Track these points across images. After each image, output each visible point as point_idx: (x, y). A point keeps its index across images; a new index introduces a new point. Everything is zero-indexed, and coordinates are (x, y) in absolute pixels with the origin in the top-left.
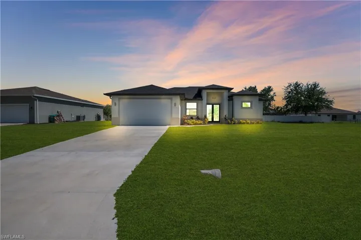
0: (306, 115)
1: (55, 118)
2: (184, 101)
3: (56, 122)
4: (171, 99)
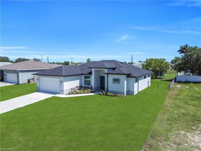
2: (83, 75)
3: (31, 83)
4: (60, 78)
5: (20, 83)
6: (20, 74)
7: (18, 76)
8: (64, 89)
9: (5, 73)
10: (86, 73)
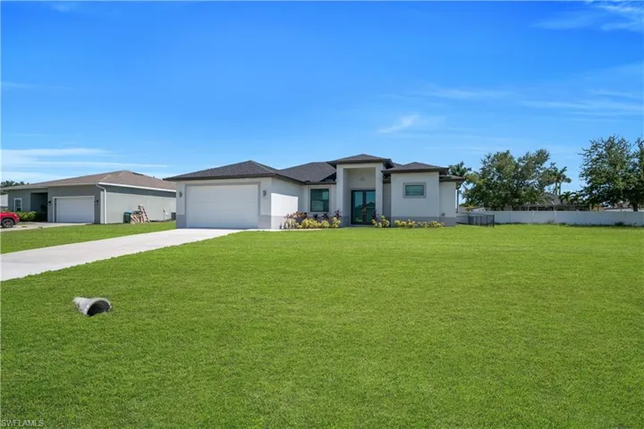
0: (635, 210)
1: (132, 217)
2: (307, 186)
3: (133, 223)
4: (259, 184)
5: (102, 222)
6: (105, 195)
7: (97, 202)
8: (272, 214)
9: (51, 198)
10: (318, 181)
